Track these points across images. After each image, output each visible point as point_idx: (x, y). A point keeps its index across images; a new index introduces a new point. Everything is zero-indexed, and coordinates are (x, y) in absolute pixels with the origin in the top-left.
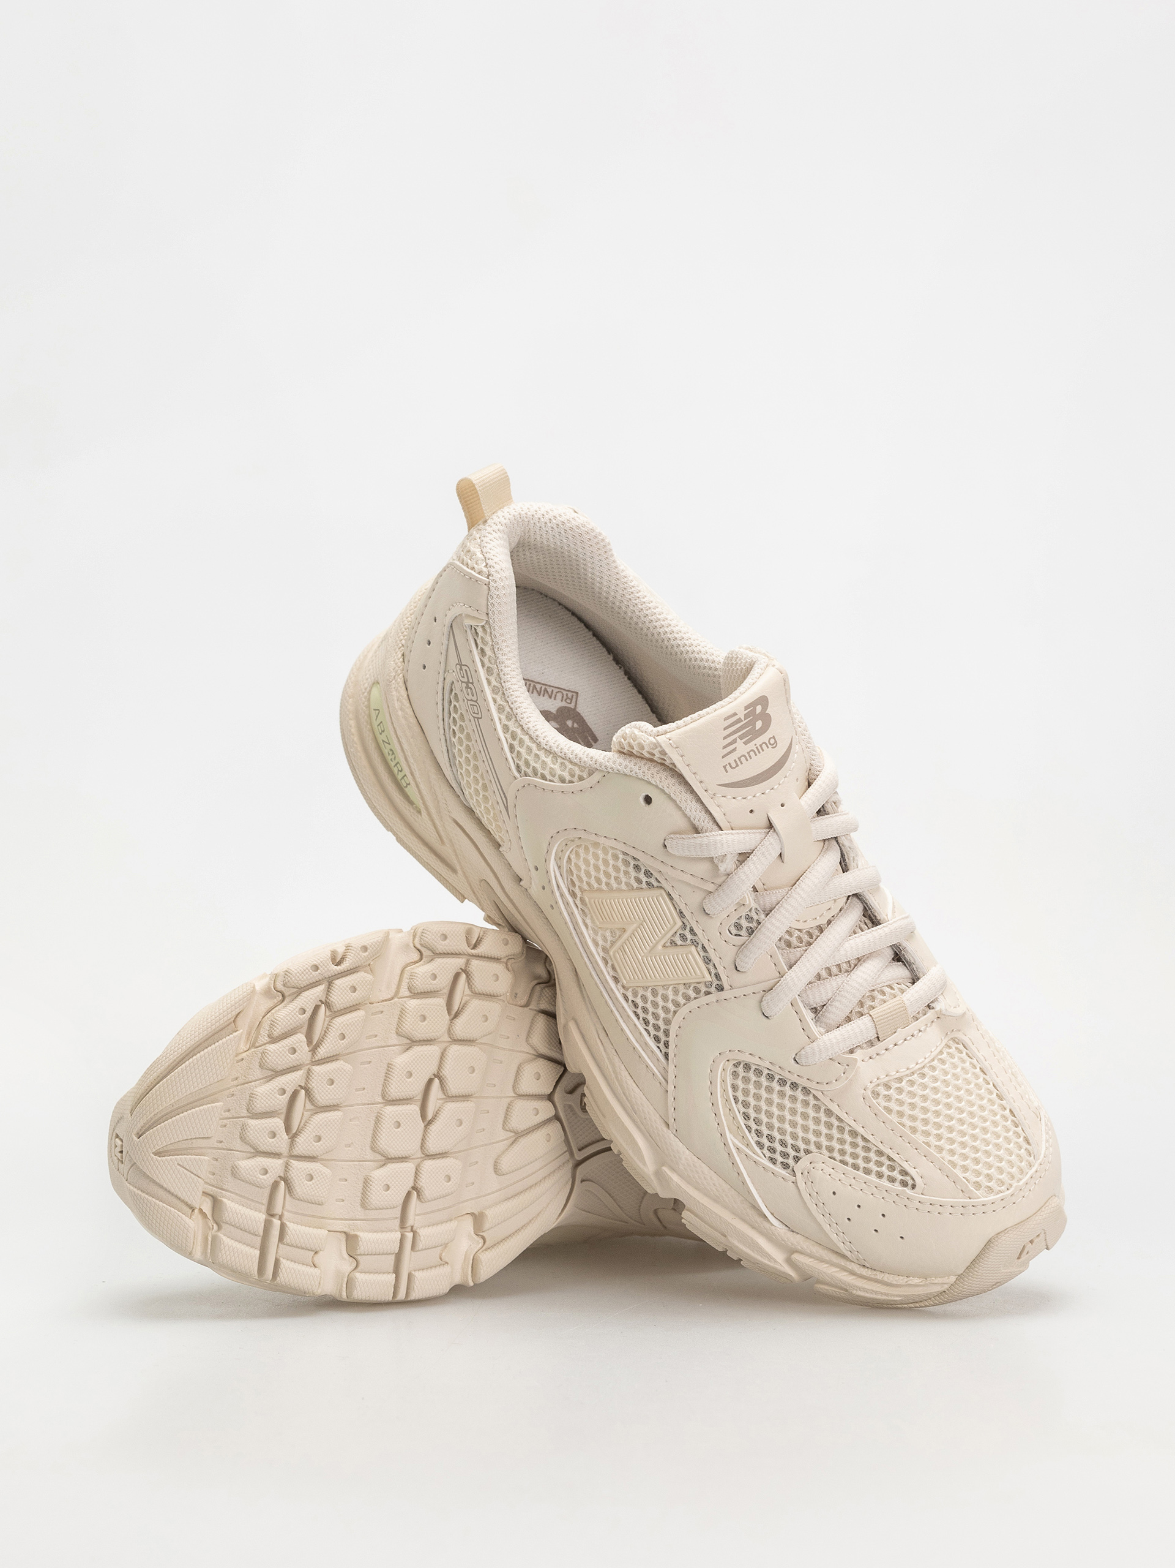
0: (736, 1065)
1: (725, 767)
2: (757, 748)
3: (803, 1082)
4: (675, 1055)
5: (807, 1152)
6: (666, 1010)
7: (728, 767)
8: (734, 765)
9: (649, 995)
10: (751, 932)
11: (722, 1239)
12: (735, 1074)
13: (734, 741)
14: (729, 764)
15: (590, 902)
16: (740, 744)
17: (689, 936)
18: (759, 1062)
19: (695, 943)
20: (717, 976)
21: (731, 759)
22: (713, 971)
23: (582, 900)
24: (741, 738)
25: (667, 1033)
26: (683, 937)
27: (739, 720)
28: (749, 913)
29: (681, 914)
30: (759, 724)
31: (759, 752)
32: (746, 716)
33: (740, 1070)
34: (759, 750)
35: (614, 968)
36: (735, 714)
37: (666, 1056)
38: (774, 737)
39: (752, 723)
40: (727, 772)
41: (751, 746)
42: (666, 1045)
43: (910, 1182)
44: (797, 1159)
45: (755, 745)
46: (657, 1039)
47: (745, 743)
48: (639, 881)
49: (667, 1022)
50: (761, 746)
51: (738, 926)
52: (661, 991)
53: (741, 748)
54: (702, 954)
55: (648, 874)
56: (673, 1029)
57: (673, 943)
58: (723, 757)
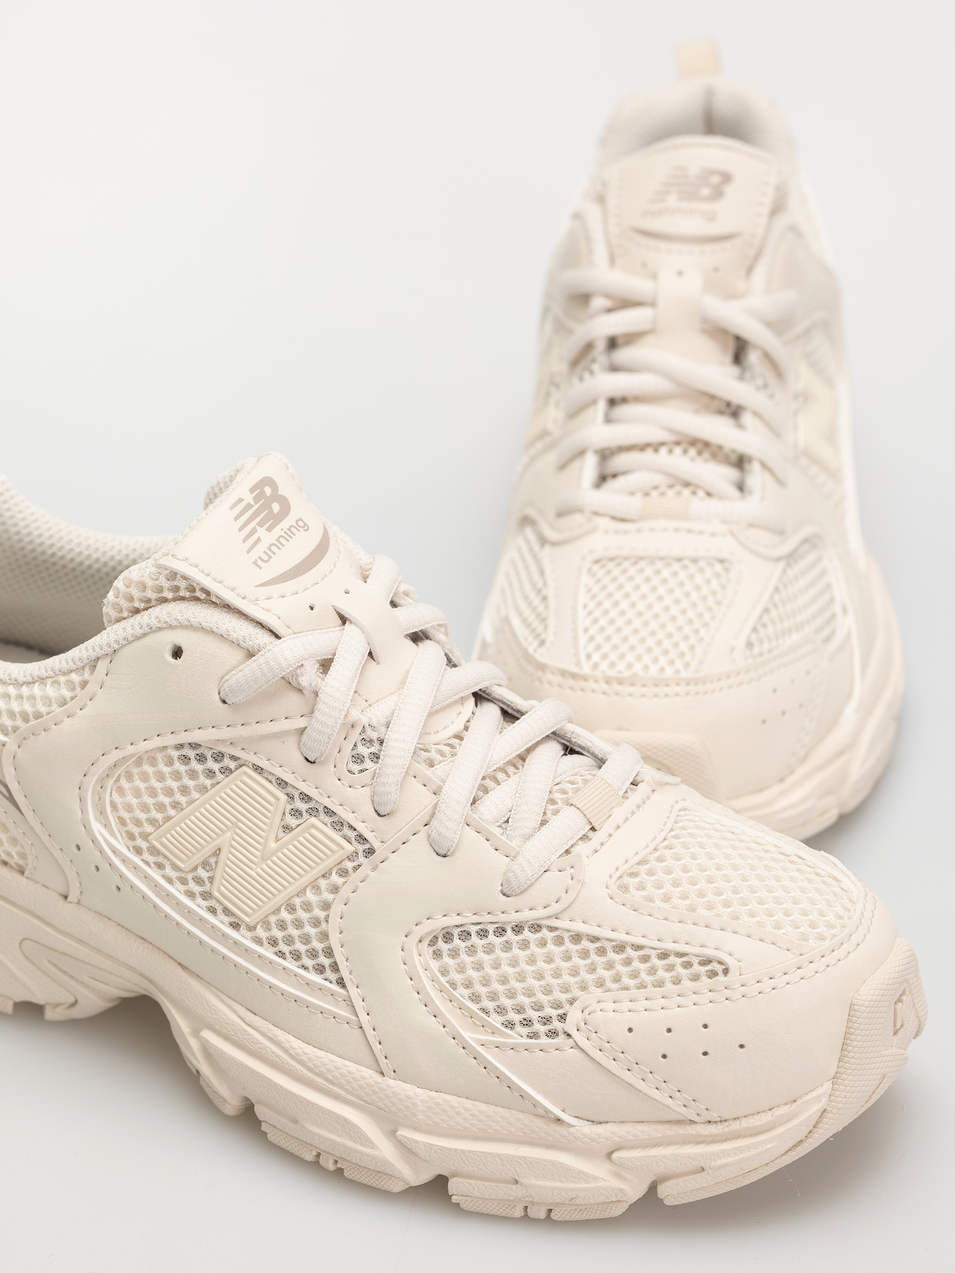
0: (434, 941)
1: (255, 563)
2: (285, 532)
3: (526, 915)
4: (350, 973)
5: (572, 1002)
6: (316, 923)
7: (259, 562)
8: (266, 558)
9: (285, 915)
10: (376, 757)
11: (515, 1191)
12: (437, 954)
13: (254, 531)
14: (260, 558)
15: (162, 844)
16: (261, 532)
17: (303, 806)
18: (458, 920)
19: (313, 812)
20: (362, 839)
21: (259, 551)
22: (352, 834)
23: (154, 851)
24: (261, 524)
25: (329, 953)
26: (296, 813)
27: (249, 506)
28: (363, 736)
29: (282, 783)
30: (276, 507)
31: (291, 538)
32: (256, 500)
33: (441, 944)
34: (289, 534)
35: (227, 911)
36: (240, 500)
37: (341, 983)
38: (300, 519)
39: (267, 505)
40: (261, 568)
41: (277, 531)
42: (335, 967)
43: (719, 968)
44: (563, 1018)
45: (282, 530)
46: (320, 969)
47: (269, 529)
48: (210, 773)
49: (324, 936)
50: (289, 529)
51: (358, 759)
52: (297, 901)
53: (267, 537)
54: (329, 820)
55: (219, 757)
56: (335, 940)
57: (287, 828)
58: (248, 552)
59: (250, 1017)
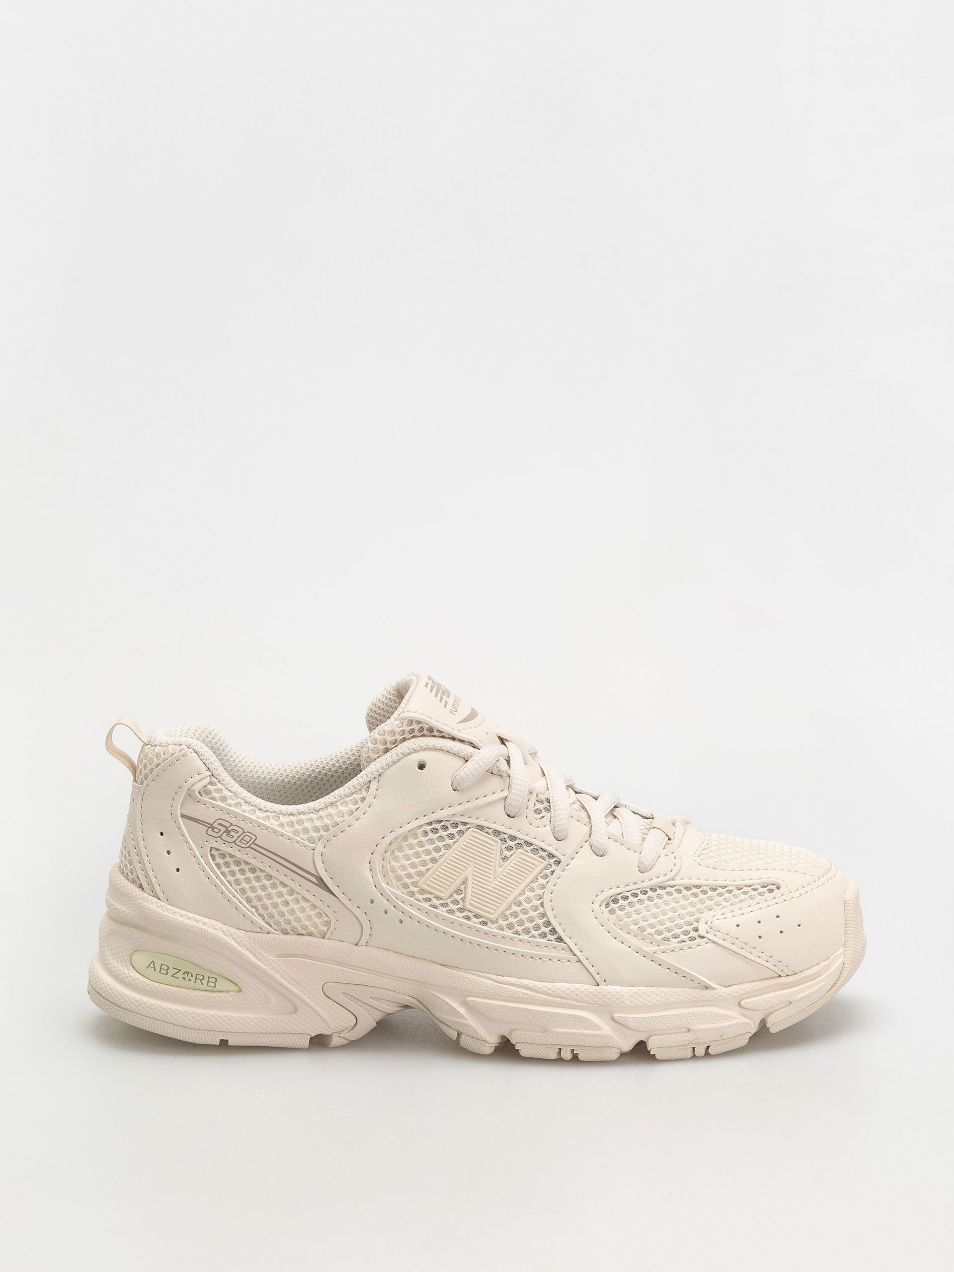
0: (607, 905)
1: (451, 712)
2: (455, 700)
3: (655, 881)
4: (564, 931)
5: (698, 920)
6: (536, 909)
8: (454, 710)
9: (515, 908)
10: (548, 810)
11: (689, 1037)
12: (612, 912)
13: (442, 697)
15: (428, 885)
16: (445, 698)
17: (512, 844)
18: (619, 890)
19: (519, 845)
20: (551, 856)
21: (449, 706)
22: (544, 854)
23: (422, 891)
24: (444, 694)
25: (548, 924)
26: (510, 848)
27: (433, 686)
28: (538, 798)
29: (497, 833)
33: (612, 905)
34: (457, 701)
36: (428, 683)
37: (560, 939)
40: (455, 715)
41: (452, 699)
42: (553, 931)
43: (774, 887)
44: (696, 930)
46: (544, 935)
47: (448, 698)
48: (451, 836)
49: (543, 915)
51: (538, 811)
52: (522, 898)
53: (448, 701)
54: (528, 849)
55: (455, 825)
56: (550, 915)
57: (505, 859)
58: (445, 707)
59: (500, 978)
